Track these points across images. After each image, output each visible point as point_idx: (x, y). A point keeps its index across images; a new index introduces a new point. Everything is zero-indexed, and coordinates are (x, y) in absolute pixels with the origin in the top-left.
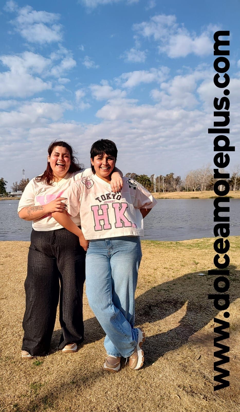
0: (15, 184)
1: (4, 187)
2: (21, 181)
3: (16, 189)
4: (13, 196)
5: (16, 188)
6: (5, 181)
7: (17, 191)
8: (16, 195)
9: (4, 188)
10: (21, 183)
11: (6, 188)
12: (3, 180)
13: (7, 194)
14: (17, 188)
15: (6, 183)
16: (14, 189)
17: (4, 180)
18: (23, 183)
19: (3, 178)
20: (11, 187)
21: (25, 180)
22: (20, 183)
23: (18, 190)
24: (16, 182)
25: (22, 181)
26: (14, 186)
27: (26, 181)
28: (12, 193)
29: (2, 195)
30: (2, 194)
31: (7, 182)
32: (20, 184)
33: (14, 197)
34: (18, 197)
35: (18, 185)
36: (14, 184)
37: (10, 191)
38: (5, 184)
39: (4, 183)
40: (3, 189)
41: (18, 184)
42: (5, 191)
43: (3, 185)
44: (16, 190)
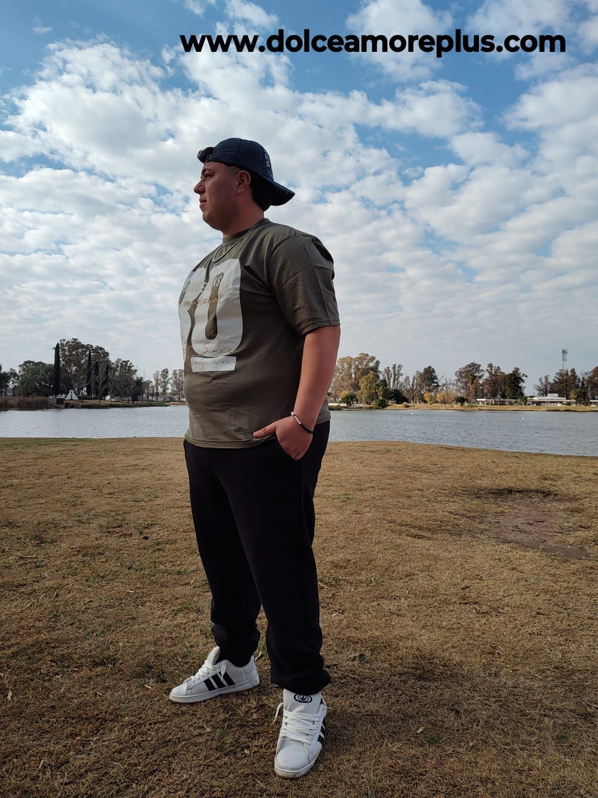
0: (543, 380)
1: (520, 385)
2: (556, 374)
3: (546, 391)
4: (539, 403)
5: (546, 388)
6: (522, 373)
7: (548, 395)
8: (544, 402)
9: (520, 388)
10: (558, 379)
11: (525, 387)
12: (519, 373)
13: (525, 400)
14: (548, 388)
15: (524, 378)
16: (541, 390)
17: (520, 371)
18: (561, 378)
19: (518, 369)
20: (535, 385)
21: (567, 372)
22: (556, 377)
23: (551, 392)
24: (545, 377)
25: (560, 374)
26: (542, 384)
27: (570, 374)
28: (535, 399)
29: (516, 402)
30: (515, 398)
31: (526, 376)
32: (555, 380)
33: (540, 405)
34: (549, 406)
35: (550, 383)
36: (540, 380)
37: (532, 395)
38: (523, 381)
39: (521, 379)
40: (517, 390)
41: (551, 380)
42: (522, 394)
43: (519, 382)
44: (544, 392)
